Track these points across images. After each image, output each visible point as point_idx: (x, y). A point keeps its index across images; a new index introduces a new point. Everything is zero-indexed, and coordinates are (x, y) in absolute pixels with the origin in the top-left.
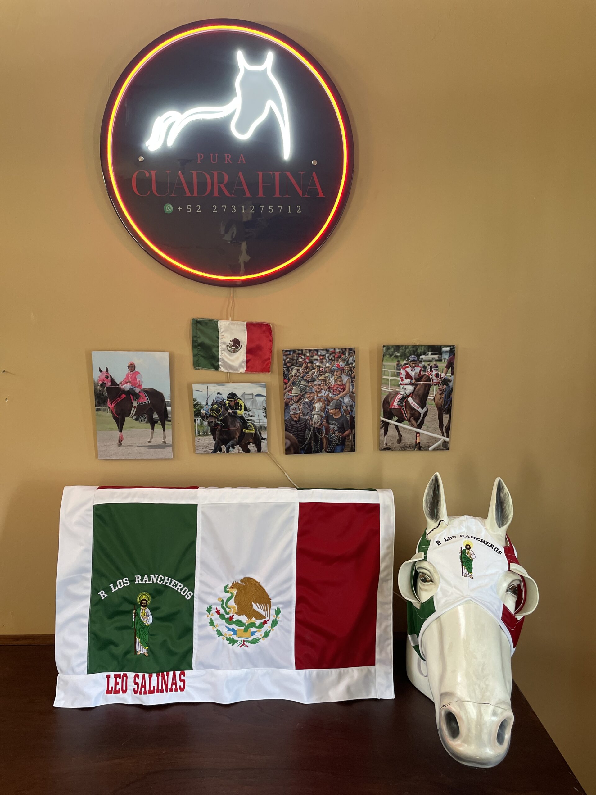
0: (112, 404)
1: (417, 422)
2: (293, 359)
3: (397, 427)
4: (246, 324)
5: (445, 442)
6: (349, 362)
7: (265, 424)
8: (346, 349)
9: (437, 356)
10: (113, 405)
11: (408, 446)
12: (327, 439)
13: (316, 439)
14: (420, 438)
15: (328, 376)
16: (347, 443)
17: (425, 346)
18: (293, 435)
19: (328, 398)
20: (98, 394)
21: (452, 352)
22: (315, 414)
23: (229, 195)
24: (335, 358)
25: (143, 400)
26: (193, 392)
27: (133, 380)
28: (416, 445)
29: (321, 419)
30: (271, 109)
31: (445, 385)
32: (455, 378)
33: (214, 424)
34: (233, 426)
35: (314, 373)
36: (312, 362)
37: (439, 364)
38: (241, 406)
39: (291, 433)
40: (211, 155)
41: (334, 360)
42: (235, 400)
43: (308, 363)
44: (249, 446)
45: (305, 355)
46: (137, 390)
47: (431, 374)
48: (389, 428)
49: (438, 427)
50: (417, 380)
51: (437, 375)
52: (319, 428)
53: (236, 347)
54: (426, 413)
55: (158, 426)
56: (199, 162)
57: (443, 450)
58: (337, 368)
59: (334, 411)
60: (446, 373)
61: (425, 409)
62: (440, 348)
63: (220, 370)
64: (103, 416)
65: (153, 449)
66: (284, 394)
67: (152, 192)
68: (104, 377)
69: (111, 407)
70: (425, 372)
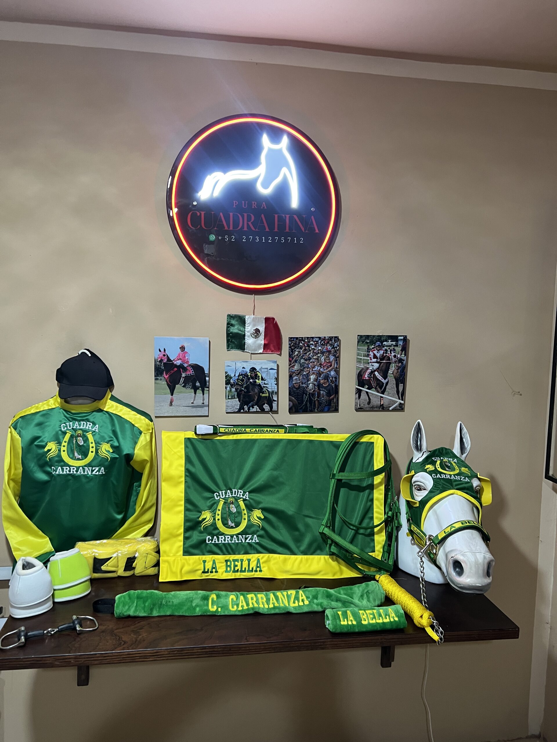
0: (167, 375)
1: (381, 389)
3: (367, 393)
4: (264, 318)
5: (400, 404)
6: (335, 346)
7: (276, 390)
8: (332, 337)
9: (395, 342)
10: (168, 376)
11: (375, 407)
12: (318, 401)
13: (310, 401)
14: (383, 401)
15: (320, 356)
16: (332, 404)
17: (387, 336)
18: (295, 398)
19: (320, 371)
20: (157, 368)
21: (405, 339)
22: (310, 383)
23: (253, 229)
25: (189, 372)
27: (183, 358)
28: (381, 406)
29: (315, 387)
30: (285, 175)
31: (400, 363)
32: (407, 359)
33: (240, 390)
34: (253, 392)
35: (310, 354)
36: (309, 346)
37: (396, 348)
38: (259, 377)
39: (293, 397)
40: (243, 202)
41: (324, 345)
42: (255, 373)
43: (306, 347)
44: (264, 406)
45: (304, 341)
46: (186, 365)
47: (390, 355)
48: (361, 394)
49: (396, 392)
50: (381, 359)
51: (395, 356)
52: (313, 394)
53: (257, 334)
54: (387, 383)
55: (199, 392)
57: (400, 410)
58: (326, 351)
59: (324, 381)
60: (401, 355)
61: (387, 380)
62: (397, 337)
63: (245, 351)
64: (160, 384)
65: (195, 409)
66: (289, 369)
67: (201, 226)
68: (162, 355)
69: (166, 377)
70: (387, 354)
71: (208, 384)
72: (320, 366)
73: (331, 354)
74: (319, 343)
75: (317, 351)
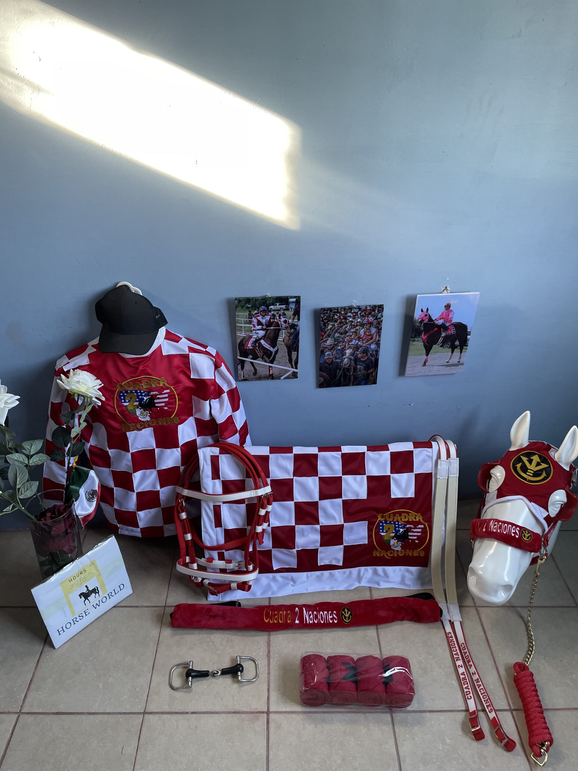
1: (269, 358)
2: (329, 317)
3: (252, 363)
5: (294, 372)
6: (378, 317)
8: (375, 306)
12: (354, 376)
14: (272, 371)
15: (358, 328)
16: (370, 378)
19: (358, 345)
22: (345, 358)
28: (270, 375)
29: (351, 361)
31: (292, 329)
35: (347, 327)
36: (345, 318)
39: (325, 373)
41: (365, 316)
43: (342, 319)
45: (340, 313)
47: (280, 321)
50: (268, 326)
51: (285, 322)
52: (349, 369)
54: (277, 351)
58: (367, 322)
59: (362, 355)
60: (293, 320)
61: (276, 349)
66: (321, 344)
70: (275, 319)
72: (358, 339)
73: (372, 325)
74: (359, 315)
75: (355, 323)
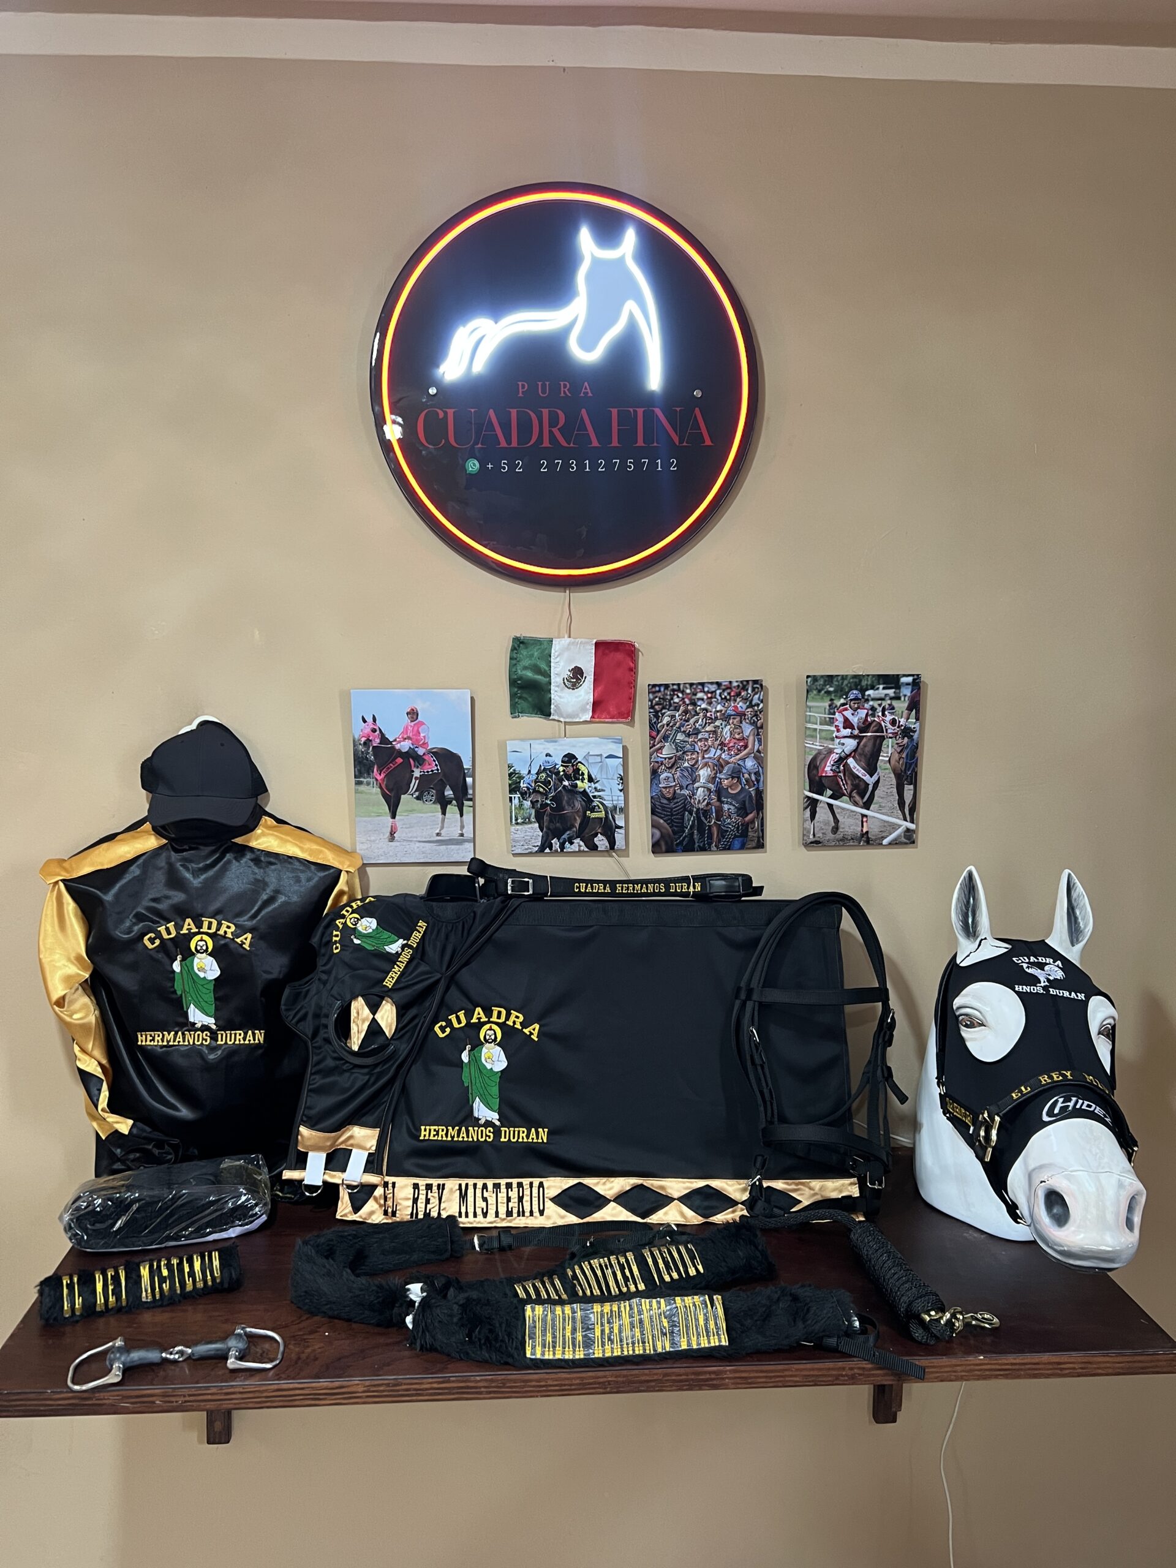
0: (380, 774)
1: (862, 798)
2: (664, 699)
3: (830, 806)
4: (594, 642)
5: (908, 830)
6: (753, 703)
7: (621, 804)
8: (748, 681)
9: (893, 690)
10: (383, 775)
12: (719, 826)
13: (701, 827)
14: (867, 825)
15: (719, 725)
16: (751, 833)
17: (873, 676)
18: (665, 821)
19: (721, 760)
20: (359, 758)
21: (916, 683)
22: (699, 788)
23: (566, 445)
24: (730, 697)
25: (429, 767)
26: (508, 754)
27: (415, 735)
28: (862, 835)
29: (710, 795)
30: (631, 317)
31: (906, 738)
32: (922, 727)
33: (541, 805)
34: (570, 808)
35: (697, 721)
36: (694, 704)
37: (895, 703)
38: (583, 774)
39: (661, 818)
40: (540, 383)
41: (730, 700)
42: (573, 766)
43: (688, 705)
44: (595, 839)
45: (683, 692)
46: (421, 751)
47: (883, 720)
48: (817, 809)
49: (896, 805)
50: (862, 730)
51: (893, 722)
52: (706, 811)
53: (578, 679)
54: (878, 782)
55: (452, 809)
56: (521, 395)
57: (906, 843)
58: (734, 713)
59: (730, 782)
60: (908, 719)
61: (875, 777)
62: (896, 678)
63: (551, 717)
64: (366, 793)
65: (444, 846)
66: (651, 755)
67: (447, 440)
68: (369, 730)
69: (379, 778)
70: (874, 717)
71: (470, 791)
72: (720, 747)
73: (745, 719)
74: (718, 697)
75: (712, 714)
